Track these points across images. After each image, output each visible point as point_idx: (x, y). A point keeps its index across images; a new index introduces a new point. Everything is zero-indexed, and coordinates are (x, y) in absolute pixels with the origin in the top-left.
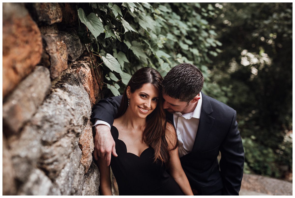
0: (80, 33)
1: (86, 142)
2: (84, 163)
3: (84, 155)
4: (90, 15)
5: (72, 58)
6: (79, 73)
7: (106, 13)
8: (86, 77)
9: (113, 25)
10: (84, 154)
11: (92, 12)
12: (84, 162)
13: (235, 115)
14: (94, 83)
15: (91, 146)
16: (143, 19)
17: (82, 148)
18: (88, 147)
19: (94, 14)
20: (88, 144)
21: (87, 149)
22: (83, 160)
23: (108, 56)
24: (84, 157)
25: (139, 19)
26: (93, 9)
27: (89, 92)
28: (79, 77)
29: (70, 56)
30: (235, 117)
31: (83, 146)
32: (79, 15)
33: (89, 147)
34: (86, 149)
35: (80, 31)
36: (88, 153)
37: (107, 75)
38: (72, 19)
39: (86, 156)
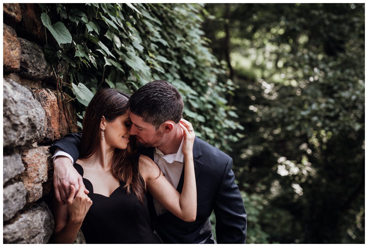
0: (46, 50)
1: (33, 163)
2: (28, 188)
3: (29, 178)
4: (57, 23)
5: (28, 66)
6: (39, 93)
7: (77, 24)
8: (48, 100)
9: (90, 49)
10: (30, 176)
11: (60, 21)
12: (28, 186)
13: (229, 161)
14: (61, 116)
15: (40, 170)
16: (131, 58)
17: (27, 168)
18: (36, 170)
19: (62, 23)
20: (37, 167)
21: (34, 172)
22: (28, 184)
23: (80, 85)
24: (30, 181)
25: (127, 58)
26: (61, 18)
27: (50, 117)
28: (38, 98)
29: (26, 62)
30: (229, 163)
31: (29, 166)
32: (42, 20)
33: (38, 171)
34: (32, 171)
35: (47, 49)
36: (35, 177)
37: (79, 113)
38: (37, 31)
39: (32, 180)
